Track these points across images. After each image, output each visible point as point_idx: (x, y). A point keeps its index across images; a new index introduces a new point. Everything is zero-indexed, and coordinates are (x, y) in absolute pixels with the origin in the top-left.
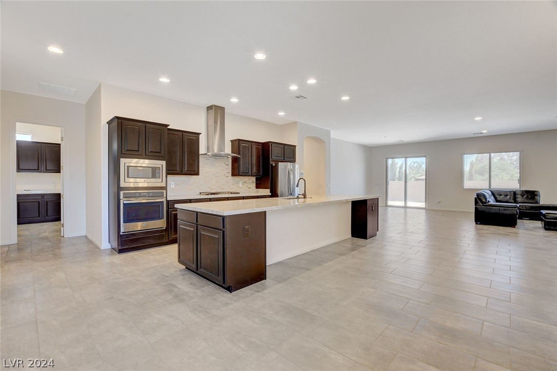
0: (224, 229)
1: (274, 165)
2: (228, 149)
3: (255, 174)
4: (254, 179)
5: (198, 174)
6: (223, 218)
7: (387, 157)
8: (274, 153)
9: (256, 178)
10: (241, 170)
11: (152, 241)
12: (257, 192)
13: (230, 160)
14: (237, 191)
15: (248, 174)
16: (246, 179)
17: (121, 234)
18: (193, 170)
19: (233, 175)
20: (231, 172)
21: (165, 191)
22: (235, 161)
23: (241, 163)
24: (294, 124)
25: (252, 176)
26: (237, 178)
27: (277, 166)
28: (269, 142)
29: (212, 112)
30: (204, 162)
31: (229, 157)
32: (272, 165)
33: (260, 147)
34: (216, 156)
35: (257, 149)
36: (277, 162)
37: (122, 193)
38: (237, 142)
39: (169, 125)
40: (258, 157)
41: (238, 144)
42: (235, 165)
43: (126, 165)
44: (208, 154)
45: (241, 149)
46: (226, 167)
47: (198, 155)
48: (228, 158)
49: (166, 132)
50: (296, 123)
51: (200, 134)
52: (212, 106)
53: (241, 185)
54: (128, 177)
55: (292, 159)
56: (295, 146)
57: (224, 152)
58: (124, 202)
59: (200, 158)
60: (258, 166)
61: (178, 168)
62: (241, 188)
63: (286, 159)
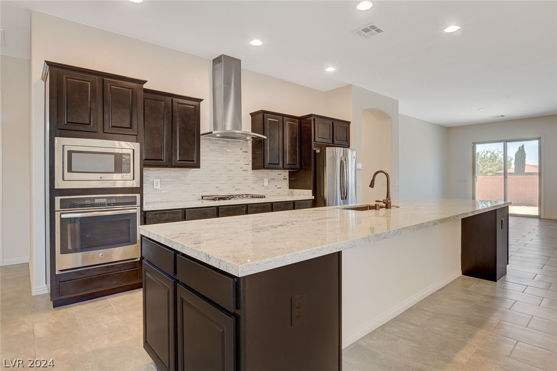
0: (238, 312)
1: (318, 151)
2: (246, 126)
3: (288, 167)
4: (286, 174)
5: (197, 166)
6: (237, 282)
7: (474, 141)
8: (320, 134)
9: (289, 172)
10: (268, 160)
11: (115, 284)
12: (292, 194)
13: (250, 144)
14: (261, 194)
15: (277, 166)
16: (274, 173)
17: (57, 273)
18: (190, 160)
19: (254, 167)
20: (251, 163)
21: (138, 196)
22: (258, 145)
23: (268, 148)
24: (347, 89)
25: (284, 168)
26: (260, 173)
27: (323, 153)
28: (310, 116)
29: (221, 67)
30: (208, 147)
31: (248, 138)
32: (315, 151)
33: (296, 124)
34: (227, 137)
35: (291, 126)
36: (323, 147)
37: (58, 199)
38: (261, 116)
39: (145, 82)
40: (293, 140)
41: (261, 119)
42: (258, 153)
43: (67, 149)
44: (214, 132)
45: (267, 126)
46: (243, 155)
47: (199, 135)
48: (247, 141)
49: (141, 93)
50: (349, 87)
51: (202, 100)
52: (221, 56)
53: (266, 184)
54: (70, 170)
55: (345, 143)
56: (349, 123)
57: (241, 130)
58: (63, 216)
59: (202, 141)
60: (293, 154)
61: (164, 156)
62: (266, 188)
63: (336, 142)
